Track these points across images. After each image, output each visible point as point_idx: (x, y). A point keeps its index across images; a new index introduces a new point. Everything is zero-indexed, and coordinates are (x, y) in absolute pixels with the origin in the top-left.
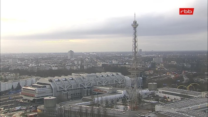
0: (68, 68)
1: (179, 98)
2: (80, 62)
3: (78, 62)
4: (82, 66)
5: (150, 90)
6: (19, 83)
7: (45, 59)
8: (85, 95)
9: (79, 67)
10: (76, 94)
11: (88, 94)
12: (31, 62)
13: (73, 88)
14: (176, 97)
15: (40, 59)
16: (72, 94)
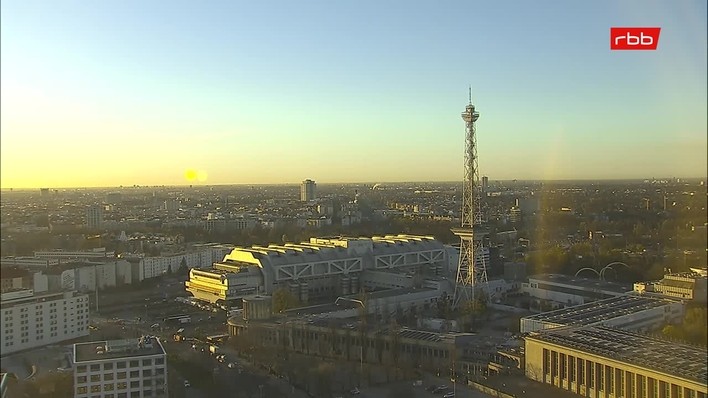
0: (301, 223)
1: (580, 299)
2: (331, 209)
3: (326, 209)
4: (336, 220)
5: (507, 280)
6: (184, 261)
7: (246, 202)
8: (345, 291)
9: (329, 221)
10: (322, 289)
11: (350, 291)
12: (212, 209)
13: (313, 274)
14: (571, 296)
15: (235, 200)
16: (310, 290)
